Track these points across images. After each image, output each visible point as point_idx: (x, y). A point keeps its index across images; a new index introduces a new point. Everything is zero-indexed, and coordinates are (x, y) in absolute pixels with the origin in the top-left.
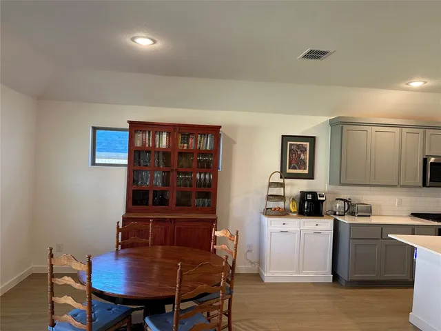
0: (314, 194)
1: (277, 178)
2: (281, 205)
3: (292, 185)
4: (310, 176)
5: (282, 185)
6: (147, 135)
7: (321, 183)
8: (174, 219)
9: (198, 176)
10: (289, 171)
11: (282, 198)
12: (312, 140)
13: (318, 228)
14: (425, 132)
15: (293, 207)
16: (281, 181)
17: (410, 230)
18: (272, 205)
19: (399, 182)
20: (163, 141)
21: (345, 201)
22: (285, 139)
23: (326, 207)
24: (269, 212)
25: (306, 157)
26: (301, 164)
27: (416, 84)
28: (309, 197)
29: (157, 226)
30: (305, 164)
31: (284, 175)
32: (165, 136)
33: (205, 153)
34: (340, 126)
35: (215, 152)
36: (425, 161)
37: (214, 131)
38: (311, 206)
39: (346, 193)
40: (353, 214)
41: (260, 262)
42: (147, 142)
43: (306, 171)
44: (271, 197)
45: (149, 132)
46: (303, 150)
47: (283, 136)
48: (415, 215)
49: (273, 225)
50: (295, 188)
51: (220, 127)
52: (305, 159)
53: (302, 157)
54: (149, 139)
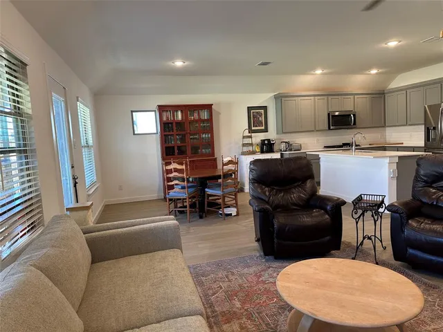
0: (269, 140)
1: (247, 133)
2: (250, 148)
3: (255, 136)
4: (266, 130)
5: (251, 137)
6: (169, 113)
7: (272, 134)
10: (253, 128)
11: (251, 145)
12: (265, 108)
14: (328, 98)
15: (258, 150)
16: (250, 135)
18: (245, 149)
19: (315, 128)
20: (179, 116)
21: (286, 142)
22: (249, 109)
23: (276, 148)
24: (244, 153)
25: (263, 119)
26: (260, 124)
27: (319, 72)
28: (266, 142)
30: (262, 123)
31: (251, 131)
32: (179, 113)
33: (204, 121)
34: (280, 98)
35: (210, 120)
36: (329, 114)
37: (209, 107)
38: (267, 147)
39: (287, 138)
40: (291, 150)
42: (169, 117)
43: (263, 128)
44: (244, 145)
45: (170, 111)
46: (261, 115)
47: (248, 107)
49: (248, 160)
50: (258, 138)
51: (212, 105)
53: (260, 119)
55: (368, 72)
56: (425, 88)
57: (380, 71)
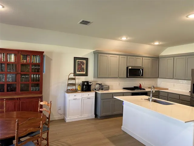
0: (87, 82)
1: (72, 76)
2: (74, 87)
3: (79, 79)
4: (86, 75)
5: (74, 79)
6: (2, 55)
7: (90, 78)
8: (19, 98)
9: (32, 76)
10: (77, 73)
11: (74, 85)
12: (87, 59)
13: (89, 96)
14: (127, 58)
15: (79, 88)
16: (74, 77)
17: (122, 94)
18: (70, 88)
19: (119, 76)
20: (12, 58)
21: (99, 84)
22: (75, 59)
23: (92, 87)
24: (68, 91)
26: (82, 70)
27: (124, 38)
28: (86, 84)
29: (10, 102)
30: (84, 70)
31: (75, 74)
32: (13, 56)
33: (35, 65)
34: (97, 54)
35: (41, 64)
36: (127, 68)
37: (41, 54)
38: (86, 87)
39: (100, 81)
40: (102, 89)
41: (65, 114)
42: (2, 59)
43: (84, 73)
44: (69, 85)
45: (4, 54)
46: (83, 64)
47: (74, 57)
48: (124, 88)
49: (70, 97)
50: (80, 80)
51: (44, 52)
52: (84, 67)
53: (83, 66)
54: (4, 57)
55: (153, 44)
56: (187, 57)
57: (161, 43)
